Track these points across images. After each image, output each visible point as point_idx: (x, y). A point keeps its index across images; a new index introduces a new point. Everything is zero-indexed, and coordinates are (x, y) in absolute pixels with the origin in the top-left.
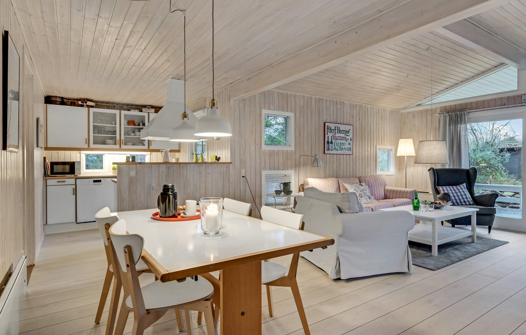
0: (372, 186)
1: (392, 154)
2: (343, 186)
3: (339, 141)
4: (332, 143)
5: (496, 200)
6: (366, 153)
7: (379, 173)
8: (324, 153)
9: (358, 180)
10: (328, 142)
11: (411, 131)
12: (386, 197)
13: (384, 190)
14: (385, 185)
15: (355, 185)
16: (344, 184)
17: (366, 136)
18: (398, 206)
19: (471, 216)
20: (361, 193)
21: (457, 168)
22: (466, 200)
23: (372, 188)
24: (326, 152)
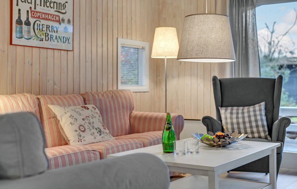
0: (107, 111)
1: (144, 55)
2: (49, 110)
3: (43, 22)
4: (28, 23)
5: (287, 129)
6: (100, 50)
7: (121, 87)
8: (11, 44)
9: (80, 100)
10: (19, 22)
11: (174, 17)
12: (132, 131)
13: (130, 117)
14: (132, 109)
15: (73, 107)
16: (51, 107)
17: (99, 18)
18: (151, 145)
19: (269, 155)
20: (83, 123)
21: (244, 77)
22: (255, 130)
23: (107, 115)
24: (15, 41)
